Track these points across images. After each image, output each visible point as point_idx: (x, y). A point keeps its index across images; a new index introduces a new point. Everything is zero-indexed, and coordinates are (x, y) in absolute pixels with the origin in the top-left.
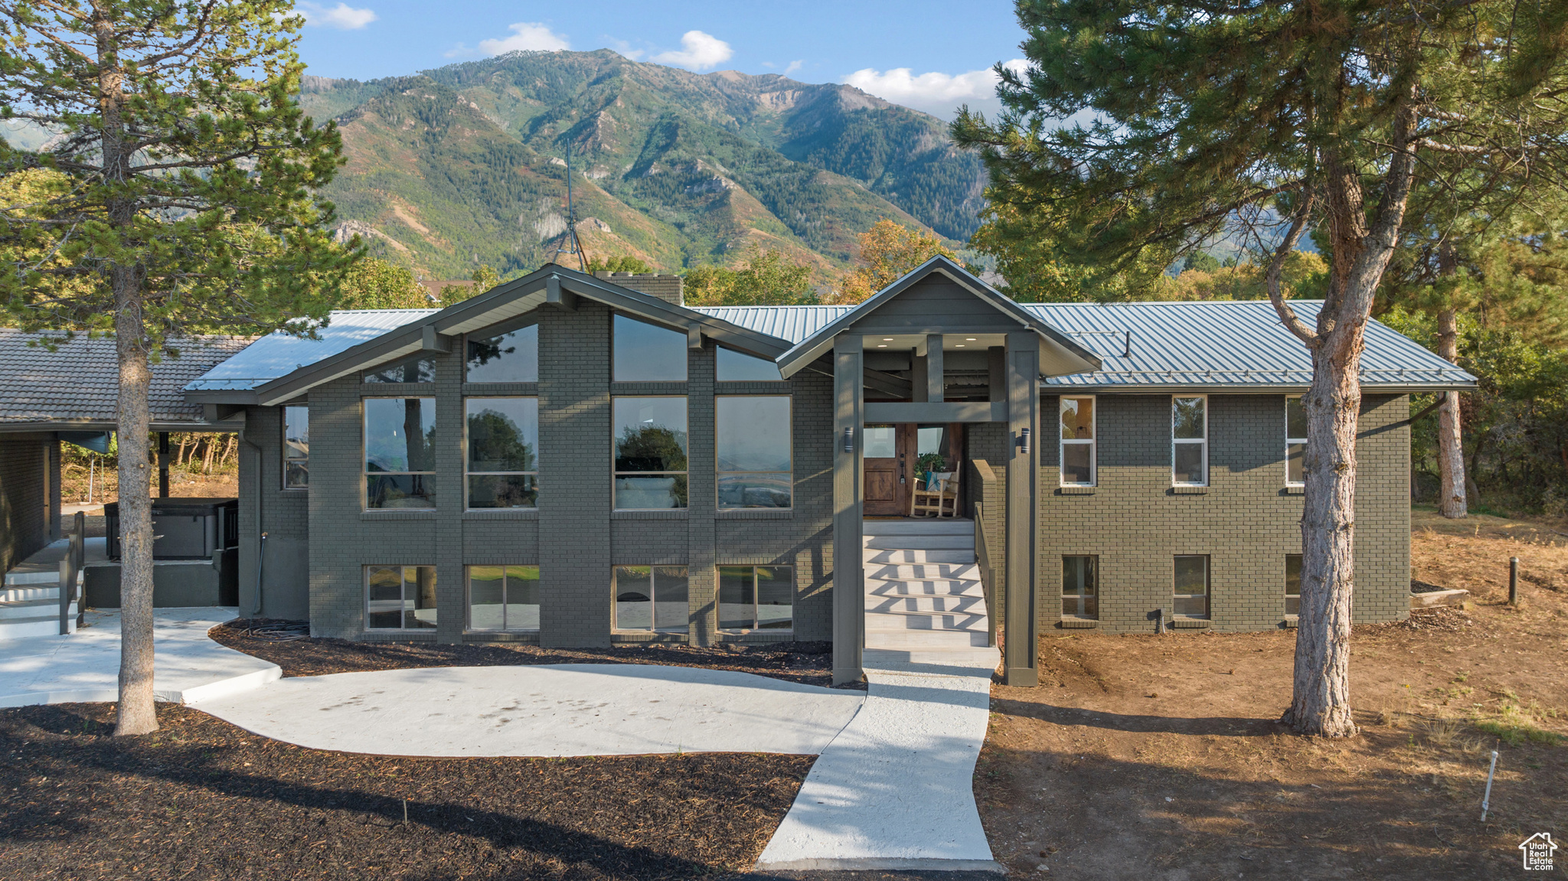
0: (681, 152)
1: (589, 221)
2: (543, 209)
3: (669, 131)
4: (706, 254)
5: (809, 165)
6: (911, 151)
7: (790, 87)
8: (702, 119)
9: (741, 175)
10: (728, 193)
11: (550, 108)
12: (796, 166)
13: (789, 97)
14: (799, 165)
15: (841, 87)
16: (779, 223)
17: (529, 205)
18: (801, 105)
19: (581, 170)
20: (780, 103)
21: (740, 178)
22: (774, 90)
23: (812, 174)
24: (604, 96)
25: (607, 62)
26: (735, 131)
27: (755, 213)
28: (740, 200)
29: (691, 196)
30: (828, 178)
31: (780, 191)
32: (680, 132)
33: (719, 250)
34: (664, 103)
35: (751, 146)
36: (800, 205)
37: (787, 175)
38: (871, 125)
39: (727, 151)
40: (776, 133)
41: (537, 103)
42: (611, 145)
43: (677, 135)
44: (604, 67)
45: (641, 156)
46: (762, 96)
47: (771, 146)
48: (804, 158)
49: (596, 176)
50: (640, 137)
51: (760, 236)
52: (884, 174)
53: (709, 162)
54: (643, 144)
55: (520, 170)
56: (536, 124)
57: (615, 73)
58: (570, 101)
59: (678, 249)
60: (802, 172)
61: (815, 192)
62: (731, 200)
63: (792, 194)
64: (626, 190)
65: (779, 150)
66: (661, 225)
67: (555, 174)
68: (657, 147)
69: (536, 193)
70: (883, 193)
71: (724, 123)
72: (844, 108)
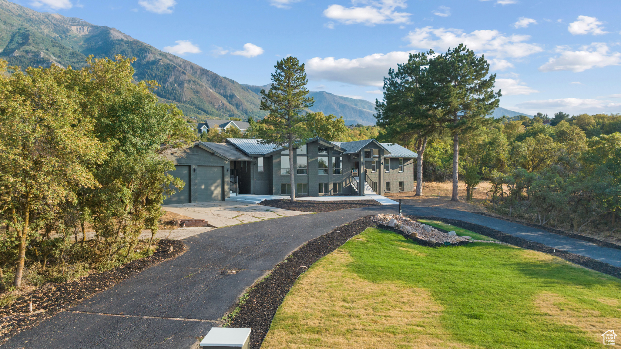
0: (31, 47)
3: (24, 37)
6: (143, 60)
7: (87, 25)
8: (41, 33)
13: (86, 30)
15: (111, 29)
18: (92, 34)
20: (81, 32)
21: (63, 63)
22: (78, 25)
26: (59, 41)
32: (30, 38)
34: (19, 22)
35: (68, 49)
38: (126, 47)
39: (57, 50)
40: (80, 44)
43: (29, 39)
45: (8, 46)
46: (72, 27)
47: (78, 50)
53: (47, 54)
54: (9, 40)
65: (82, 52)
68: (17, 43)
71: (53, 37)
72: (112, 38)
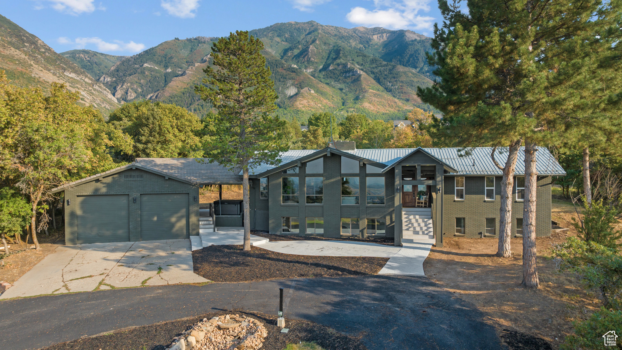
0: (342, 60)
1: (306, 89)
2: (288, 85)
3: (337, 52)
4: (352, 100)
5: (393, 63)
7: (385, 32)
8: (350, 46)
9: (365, 68)
10: (360, 76)
11: (291, 45)
12: (387, 64)
13: (385, 36)
14: (389, 63)
15: (406, 31)
16: (381, 87)
17: (283, 83)
18: (390, 39)
19: (303, 69)
20: (381, 39)
21: (365, 70)
22: (378, 33)
23: (394, 67)
24: (311, 39)
25: (313, 26)
26: (363, 51)
27: (371, 83)
28: (365, 79)
29: (345, 77)
30: (401, 69)
31: (381, 74)
32: (341, 52)
33: (357, 98)
34: (335, 41)
35: (369, 57)
36: (389, 80)
37: (384, 68)
38: (418, 46)
39: (360, 59)
40: (380, 51)
41: (286, 43)
42: (314, 59)
43: (340, 54)
44: (311, 28)
45: (326, 62)
46: (374, 36)
47: (377, 56)
48: (391, 61)
49: (309, 71)
50: (325, 55)
51: (373, 93)
52: (424, 66)
53: (353, 64)
54: (327, 58)
55: (280, 70)
56: (286, 51)
57: (316, 30)
58: (299, 42)
59: (341, 99)
60: (390, 66)
61: (395, 74)
62: (362, 79)
63: (386, 75)
64: (320, 76)
65: (381, 58)
66: (334, 89)
67: (293, 71)
68: (332, 58)
69: (286, 78)
70: (423, 73)
71: (358, 48)
72: (407, 40)
